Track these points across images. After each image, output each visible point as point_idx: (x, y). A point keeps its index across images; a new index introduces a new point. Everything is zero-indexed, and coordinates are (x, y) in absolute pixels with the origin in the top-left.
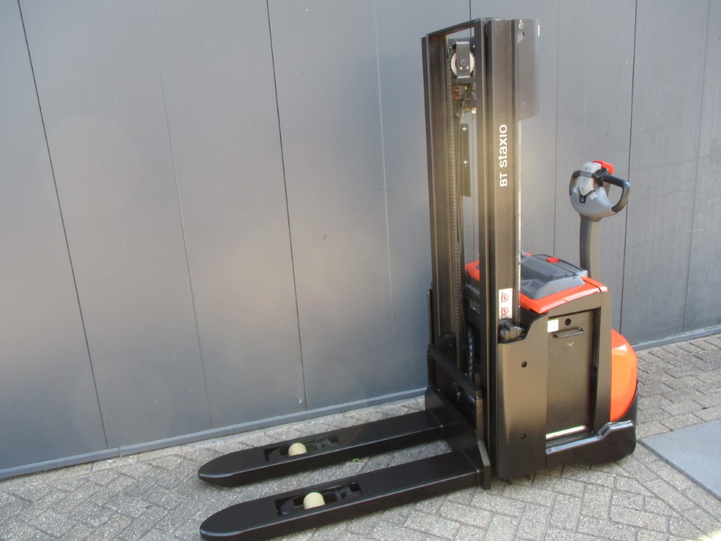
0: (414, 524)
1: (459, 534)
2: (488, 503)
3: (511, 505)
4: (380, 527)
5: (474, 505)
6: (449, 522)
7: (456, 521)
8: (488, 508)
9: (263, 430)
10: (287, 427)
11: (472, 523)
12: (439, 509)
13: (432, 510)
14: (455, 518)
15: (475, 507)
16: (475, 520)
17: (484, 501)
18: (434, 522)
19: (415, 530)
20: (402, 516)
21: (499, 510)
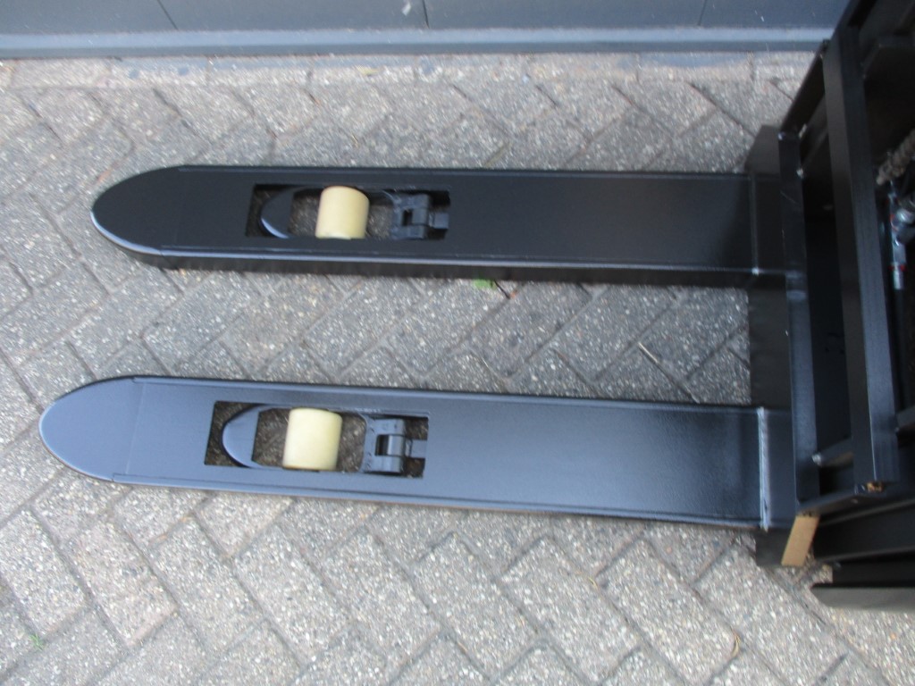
0: (530, 585)
1: (621, 674)
2: (745, 602)
3: (803, 642)
4: (448, 554)
5: (708, 592)
6: (614, 622)
7: (633, 626)
8: (737, 622)
9: (306, 59)
10: (368, 70)
11: (670, 655)
12: (615, 560)
13: (594, 558)
14: (636, 616)
15: (703, 599)
16: (681, 648)
17: (739, 591)
18: (577, 604)
19: (521, 610)
20: (512, 543)
21: (761, 645)
